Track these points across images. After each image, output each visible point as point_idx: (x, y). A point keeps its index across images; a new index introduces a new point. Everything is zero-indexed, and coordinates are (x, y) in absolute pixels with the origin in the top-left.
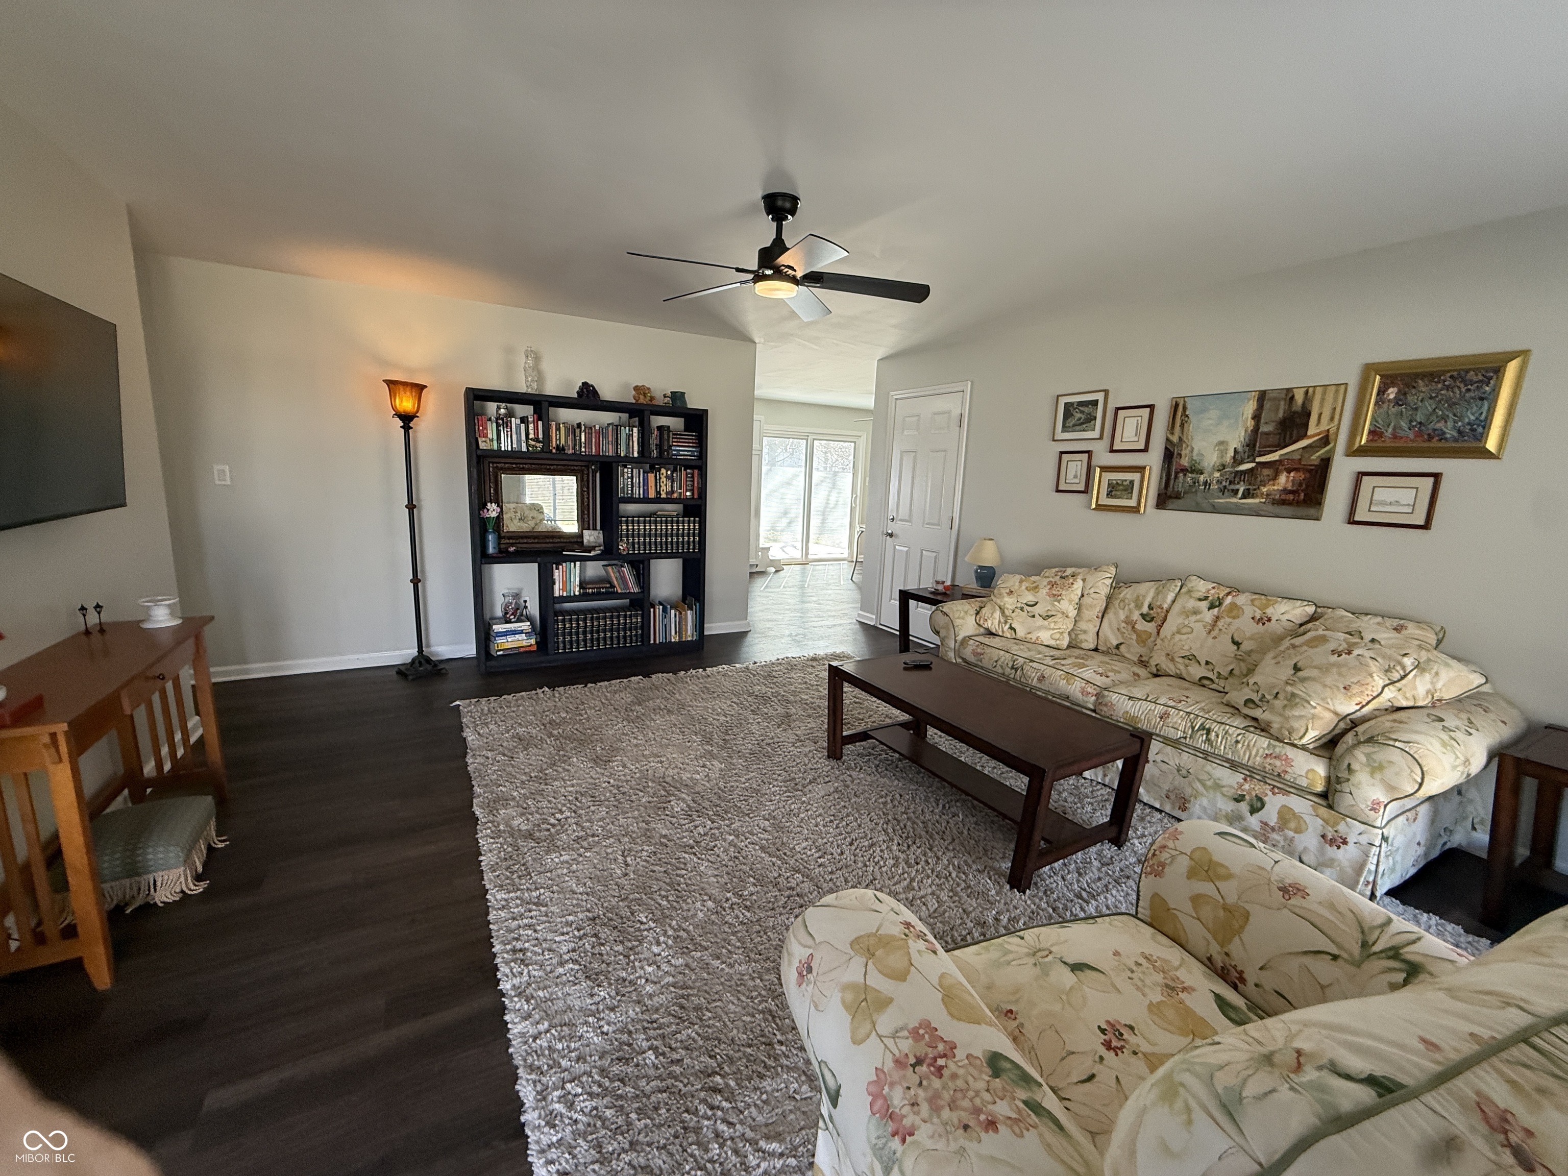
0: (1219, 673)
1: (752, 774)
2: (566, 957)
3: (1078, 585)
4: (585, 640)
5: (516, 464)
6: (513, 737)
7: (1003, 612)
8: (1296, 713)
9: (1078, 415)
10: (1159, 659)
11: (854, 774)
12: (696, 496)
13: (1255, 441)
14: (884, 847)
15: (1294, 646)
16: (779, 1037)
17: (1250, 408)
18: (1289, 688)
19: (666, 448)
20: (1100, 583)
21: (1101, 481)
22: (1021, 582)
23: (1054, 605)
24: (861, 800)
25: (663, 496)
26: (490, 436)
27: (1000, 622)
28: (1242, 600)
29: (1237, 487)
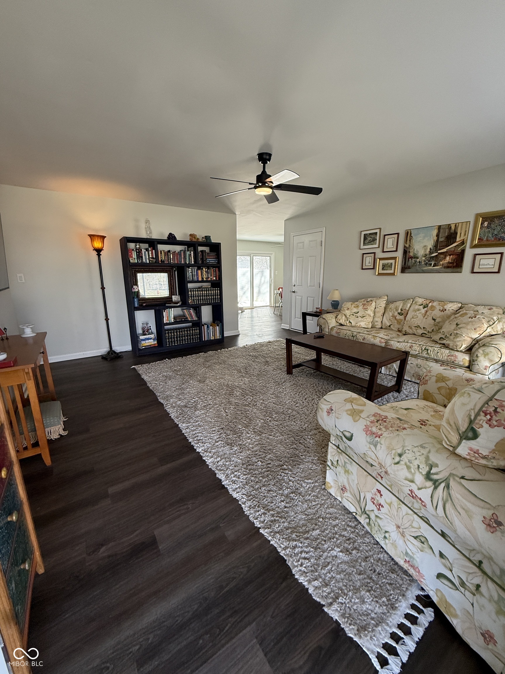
0: (428, 331)
1: (261, 381)
2: (217, 440)
3: (374, 304)
4: (177, 341)
5: (143, 269)
6: (163, 376)
7: (346, 316)
8: (458, 339)
9: (369, 239)
10: (406, 328)
11: (299, 378)
12: (218, 279)
13: (438, 245)
14: (318, 399)
15: (456, 318)
16: (301, 454)
17: (435, 232)
18: (455, 332)
19: (205, 259)
20: (382, 303)
21: (379, 264)
22: (352, 304)
23: (365, 312)
24: (304, 386)
25: (205, 279)
26: (134, 257)
27: (345, 320)
28: (435, 304)
29: (431, 262)
